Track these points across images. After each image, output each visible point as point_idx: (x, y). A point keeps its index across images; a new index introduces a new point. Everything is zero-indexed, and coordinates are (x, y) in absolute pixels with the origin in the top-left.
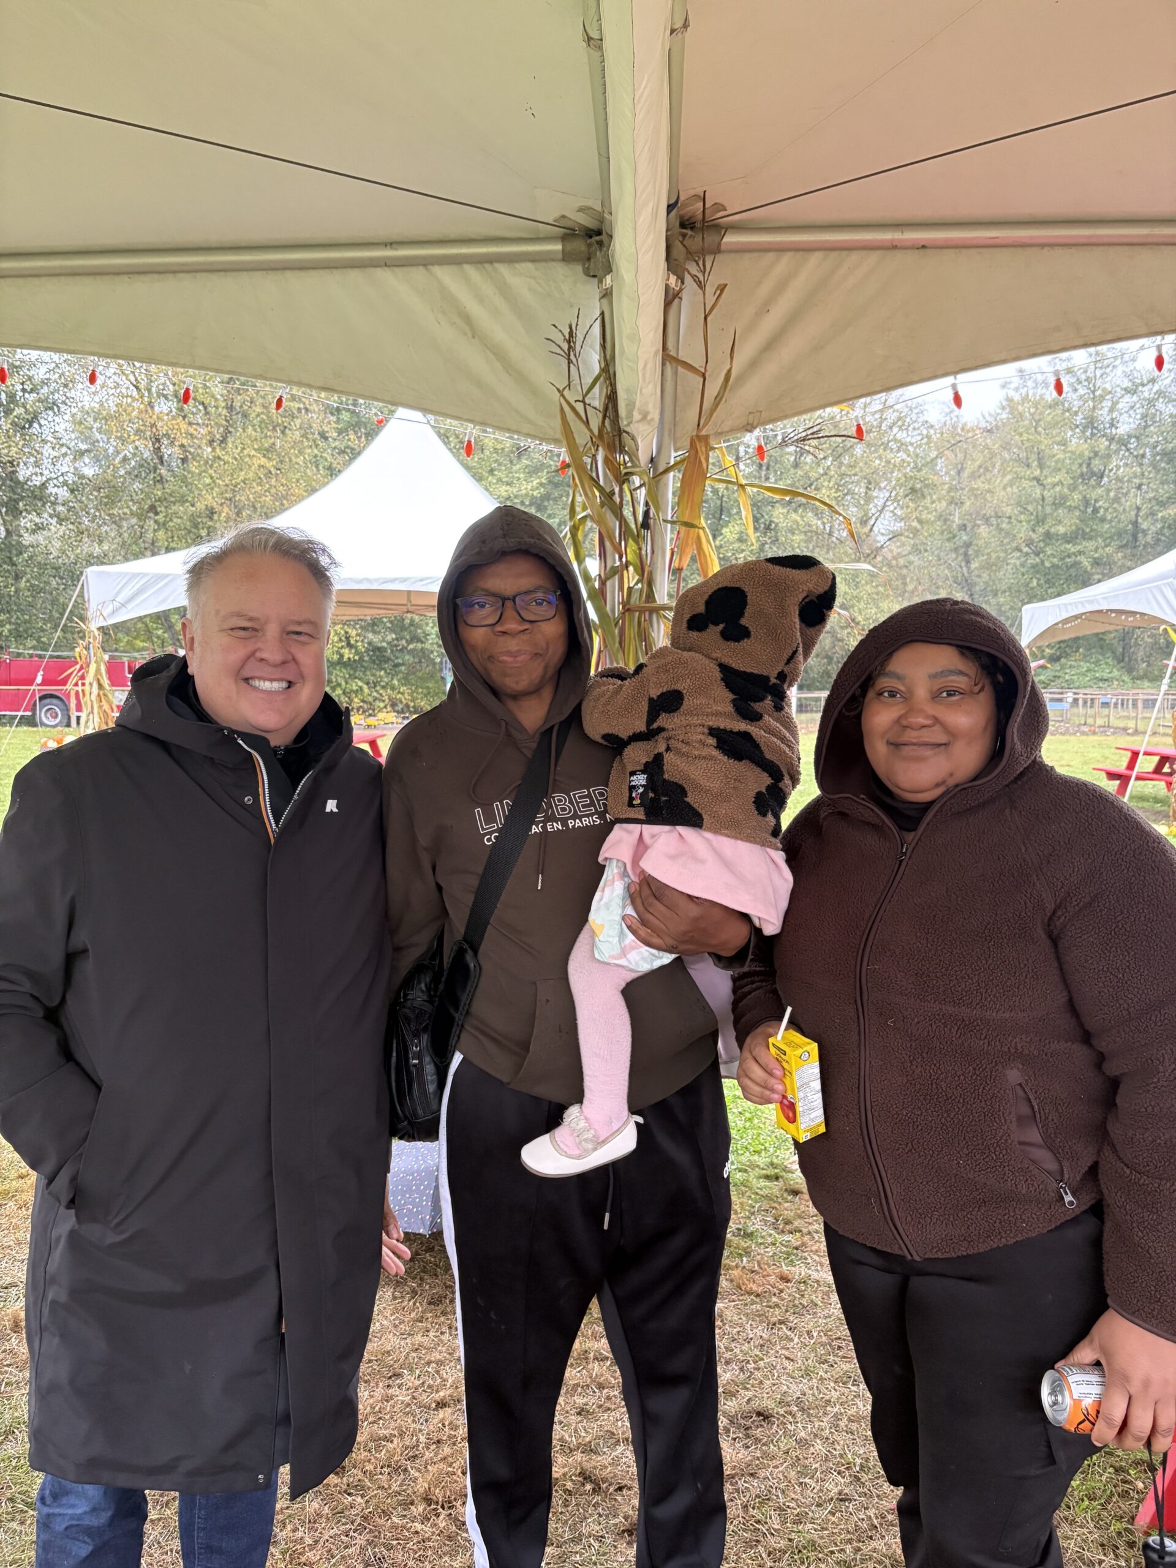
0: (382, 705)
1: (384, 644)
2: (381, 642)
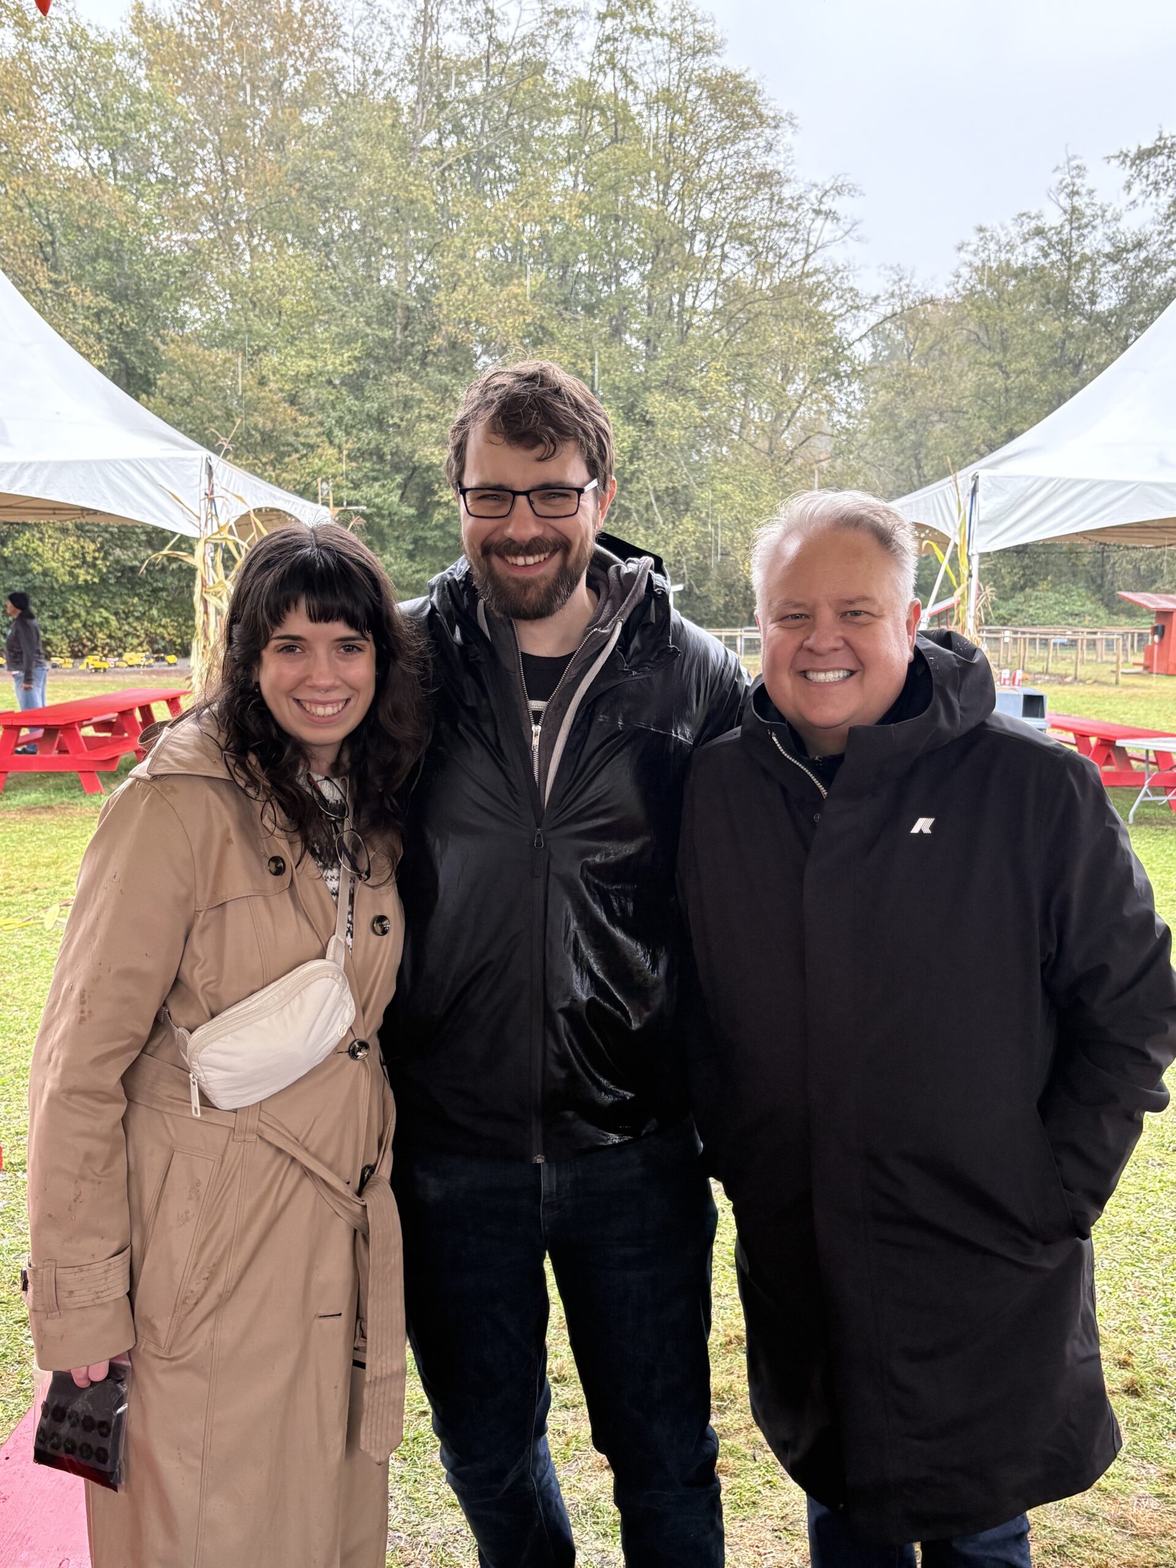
0: (135, 642)
1: (136, 563)
2: (131, 560)
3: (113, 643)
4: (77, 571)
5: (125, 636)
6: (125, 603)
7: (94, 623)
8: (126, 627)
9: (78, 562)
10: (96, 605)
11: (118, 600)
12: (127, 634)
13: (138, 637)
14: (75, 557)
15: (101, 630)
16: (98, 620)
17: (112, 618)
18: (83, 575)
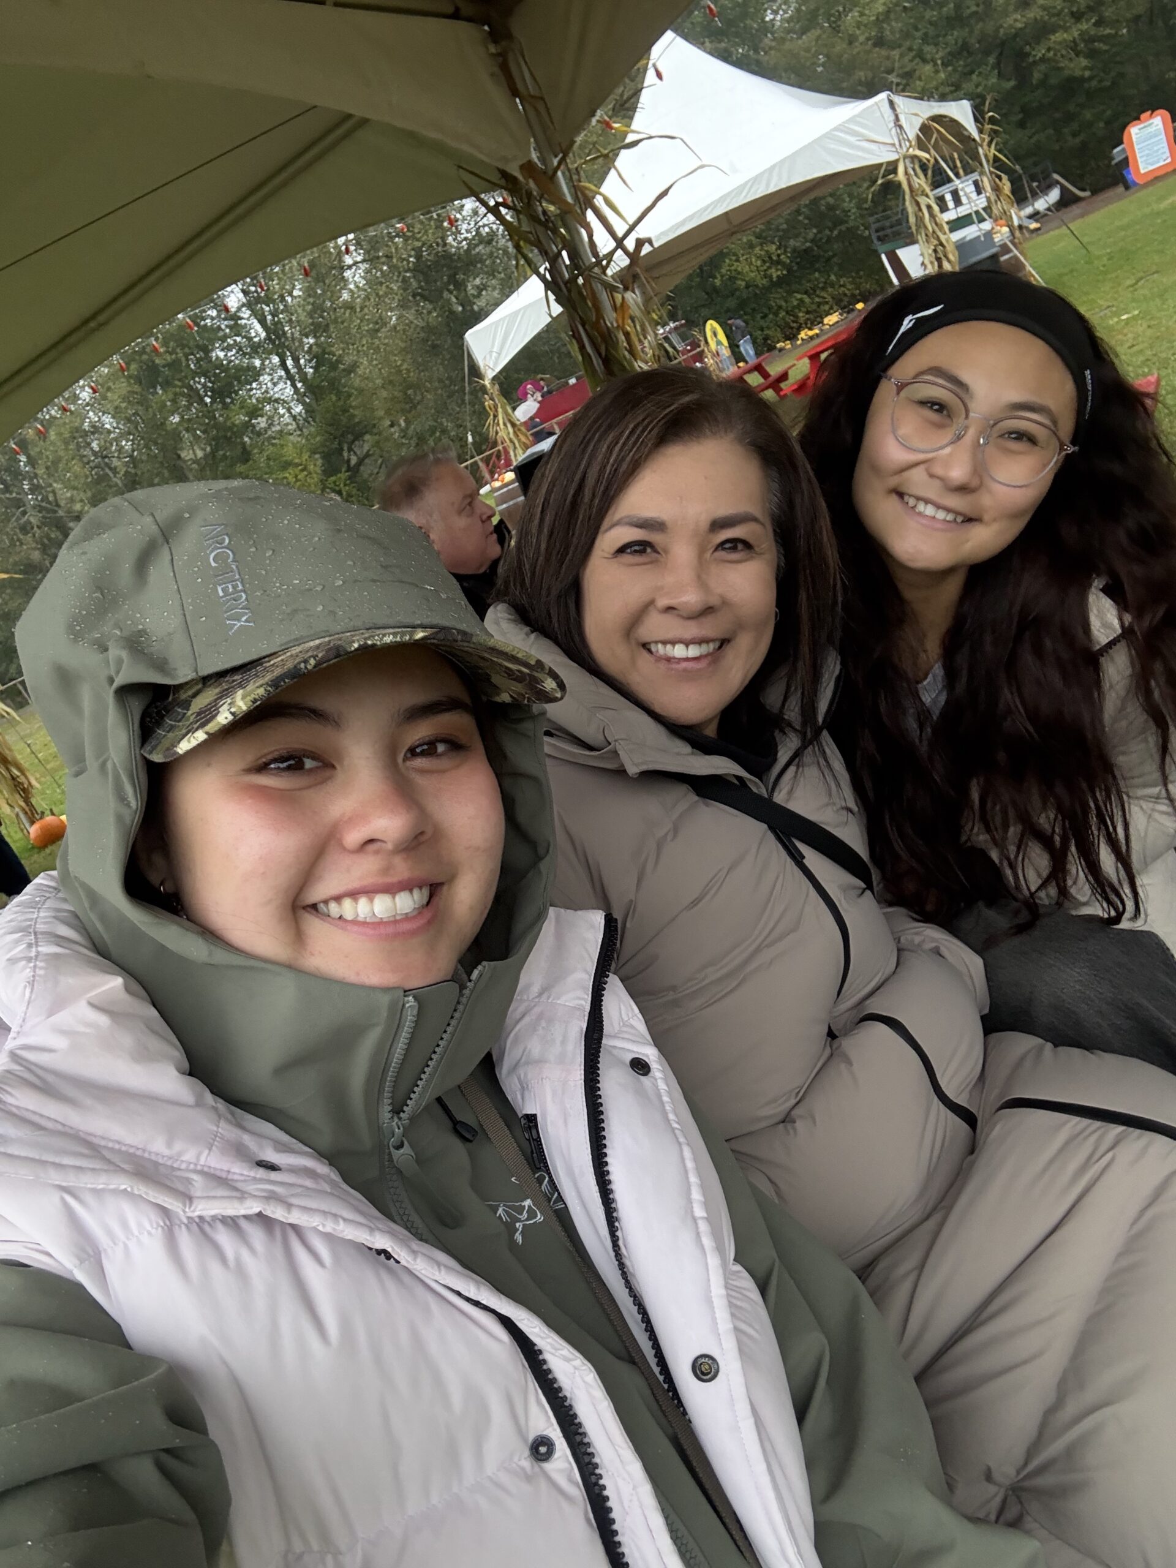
0: (827, 307)
1: (808, 244)
2: (804, 243)
3: (812, 316)
4: (769, 272)
5: (819, 306)
6: (809, 281)
7: (794, 307)
8: (817, 300)
9: (768, 264)
10: (790, 293)
11: (804, 282)
12: (819, 305)
13: (827, 303)
14: (764, 262)
15: (800, 310)
16: (795, 303)
17: (805, 296)
18: (775, 273)
